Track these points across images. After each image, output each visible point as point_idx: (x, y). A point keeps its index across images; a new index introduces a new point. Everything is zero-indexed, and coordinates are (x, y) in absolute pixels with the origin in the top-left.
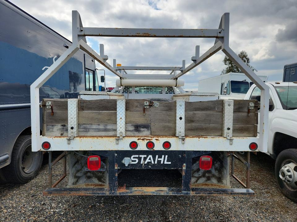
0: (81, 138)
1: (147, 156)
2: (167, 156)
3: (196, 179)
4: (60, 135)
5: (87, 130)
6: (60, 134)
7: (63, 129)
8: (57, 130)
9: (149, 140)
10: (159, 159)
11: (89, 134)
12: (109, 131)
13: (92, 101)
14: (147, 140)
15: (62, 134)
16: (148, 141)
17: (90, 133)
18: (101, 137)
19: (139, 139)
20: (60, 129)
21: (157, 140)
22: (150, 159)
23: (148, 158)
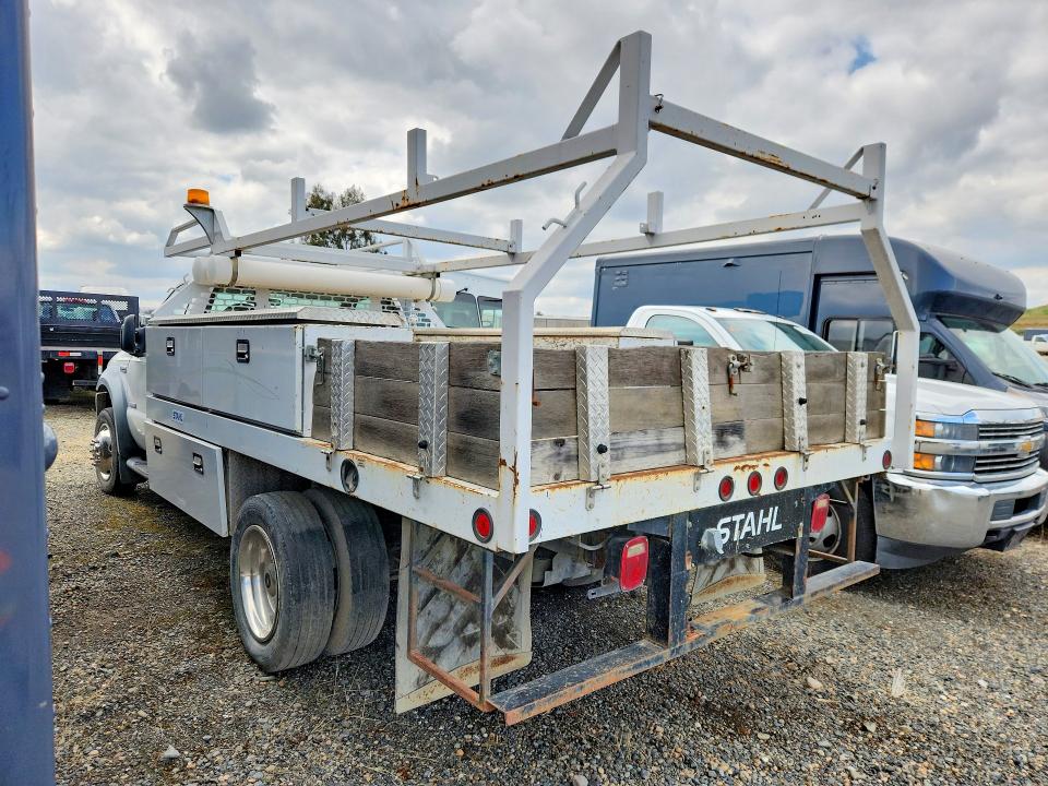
0: (622, 482)
1: (746, 517)
2: (777, 508)
3: (711, 571)
4: (551, 480)
5: (620, 452)
6: (552, 475)
7: (559, 454)
8: (543, 462)
9: (753, 467)
10: (765, 520)
11: (626, 466)
12: (669, 451)
13: (627, 351)
14: (750, 467)
15: (557, 477)
16: (752, 471)
17: (626, 461)
18: (654, 471)
19: (736, 468)
20: (550, 456)
21: (766, 465)
22: (750, 524)
23: (747, 522)
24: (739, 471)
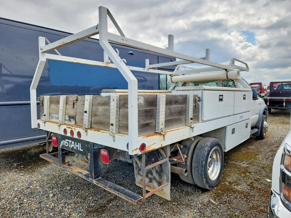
1: (72, 142)
2: (80, 144)
9: (71, 128)
10: (77, 146)
21: (74, 129)
22: (73, 145)
23: (72, 144)
24: (68, 128)
